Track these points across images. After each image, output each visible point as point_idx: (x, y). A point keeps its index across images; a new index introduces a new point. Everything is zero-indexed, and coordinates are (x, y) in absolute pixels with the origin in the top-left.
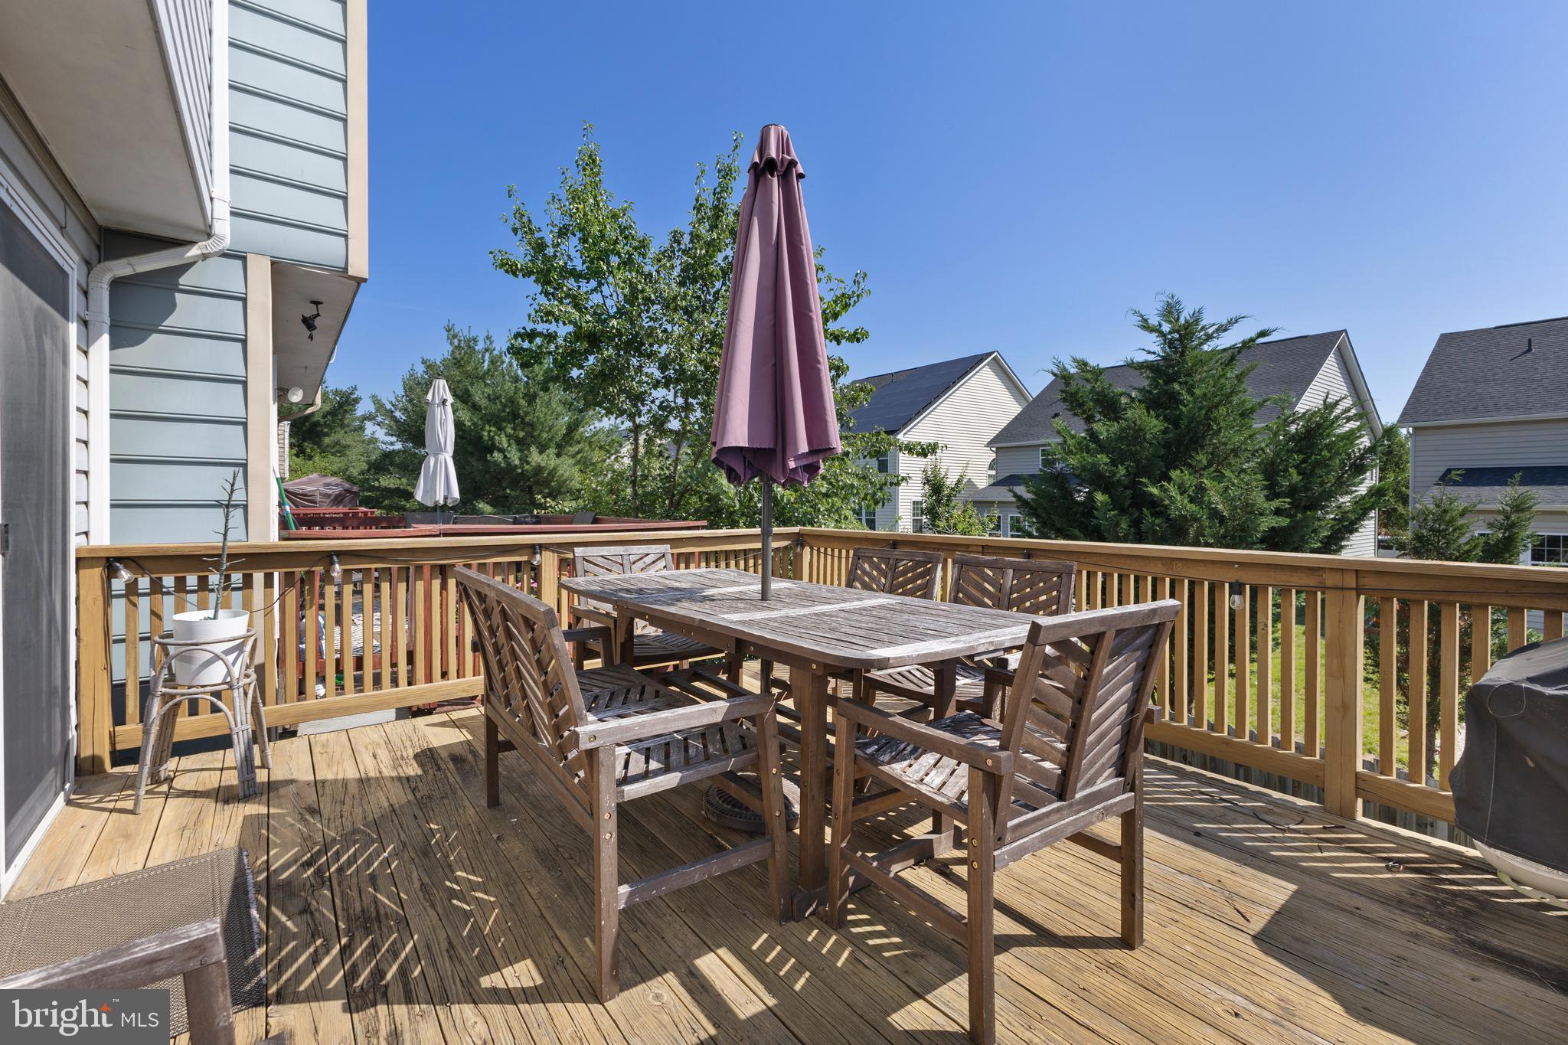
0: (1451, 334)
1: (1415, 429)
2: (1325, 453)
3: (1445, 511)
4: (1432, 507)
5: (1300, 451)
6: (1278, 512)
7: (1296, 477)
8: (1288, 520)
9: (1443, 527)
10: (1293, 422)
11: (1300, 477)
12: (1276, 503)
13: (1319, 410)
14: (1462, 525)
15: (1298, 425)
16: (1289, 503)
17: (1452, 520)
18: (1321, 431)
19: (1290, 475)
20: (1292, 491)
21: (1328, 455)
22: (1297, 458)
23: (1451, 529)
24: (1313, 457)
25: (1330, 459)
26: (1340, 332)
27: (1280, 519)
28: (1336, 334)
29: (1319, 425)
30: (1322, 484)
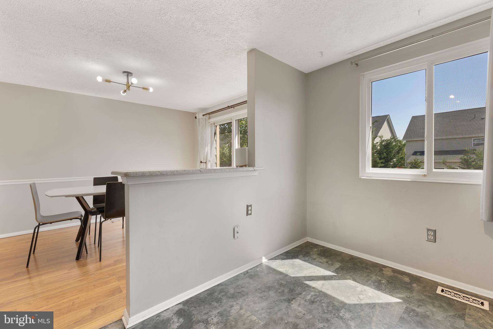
0: (415, 116)
1: (407, 141)
2: (391, 149)
3: (416, 162)
4: (413, 161)
5: (385, 149)
6: (382, 163)
7: (385, 155)
8: (384, 165)
9: (416, 166)
10: (383, 142)
11: (386, 155)
12: (382, 161)
13: (389, 139)
14: (420, 165)
15: (385, 142)
16: (384, 161)
17: (418, 164)
18: (390, 144)
19: (384, 154)
20: (384, 158)
21: (392, 150)
22: (385, 150)
23: (417, 166)
24: (389, 150)
25: (392, 151)
26: (388, 115)
27: (382, 164)
28: (387, 116)
29: (389, 143)
30: (390, 156)
